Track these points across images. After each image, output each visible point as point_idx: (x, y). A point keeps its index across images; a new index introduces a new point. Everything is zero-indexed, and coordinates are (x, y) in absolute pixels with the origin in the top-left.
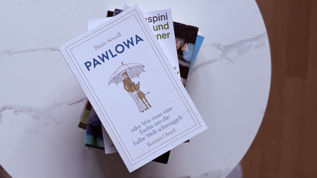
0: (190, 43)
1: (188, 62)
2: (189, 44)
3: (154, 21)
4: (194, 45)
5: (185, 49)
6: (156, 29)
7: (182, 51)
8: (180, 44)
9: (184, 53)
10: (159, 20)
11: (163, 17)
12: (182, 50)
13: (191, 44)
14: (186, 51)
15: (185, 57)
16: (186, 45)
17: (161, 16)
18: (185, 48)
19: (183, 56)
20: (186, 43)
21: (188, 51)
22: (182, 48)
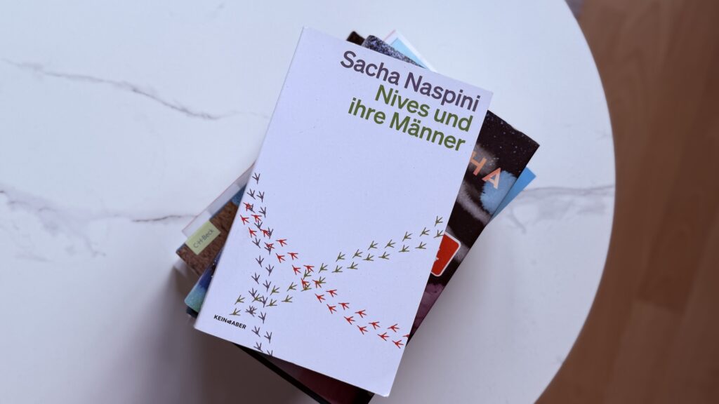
0: (509, 171)
1: (487, 212)
2: (505, 172)
3: (445, 99)
4: (514, 178)
5: (491, 181)
6: (439, 117)
7: (484, 182)
8: (485, 166)
9: (486, 188)
10: (457, 104)
11: (467, 102)
12: (484, 179)
13: (510, 174)
14: (493, 185)
15: (485, 198)
16: (498, 173)
17: (465, 98)
18: (494, 178)
19: (480, 195)
20: (499, 169)
21: (496, 186)
22: (485, 175)
